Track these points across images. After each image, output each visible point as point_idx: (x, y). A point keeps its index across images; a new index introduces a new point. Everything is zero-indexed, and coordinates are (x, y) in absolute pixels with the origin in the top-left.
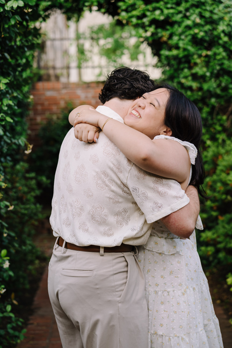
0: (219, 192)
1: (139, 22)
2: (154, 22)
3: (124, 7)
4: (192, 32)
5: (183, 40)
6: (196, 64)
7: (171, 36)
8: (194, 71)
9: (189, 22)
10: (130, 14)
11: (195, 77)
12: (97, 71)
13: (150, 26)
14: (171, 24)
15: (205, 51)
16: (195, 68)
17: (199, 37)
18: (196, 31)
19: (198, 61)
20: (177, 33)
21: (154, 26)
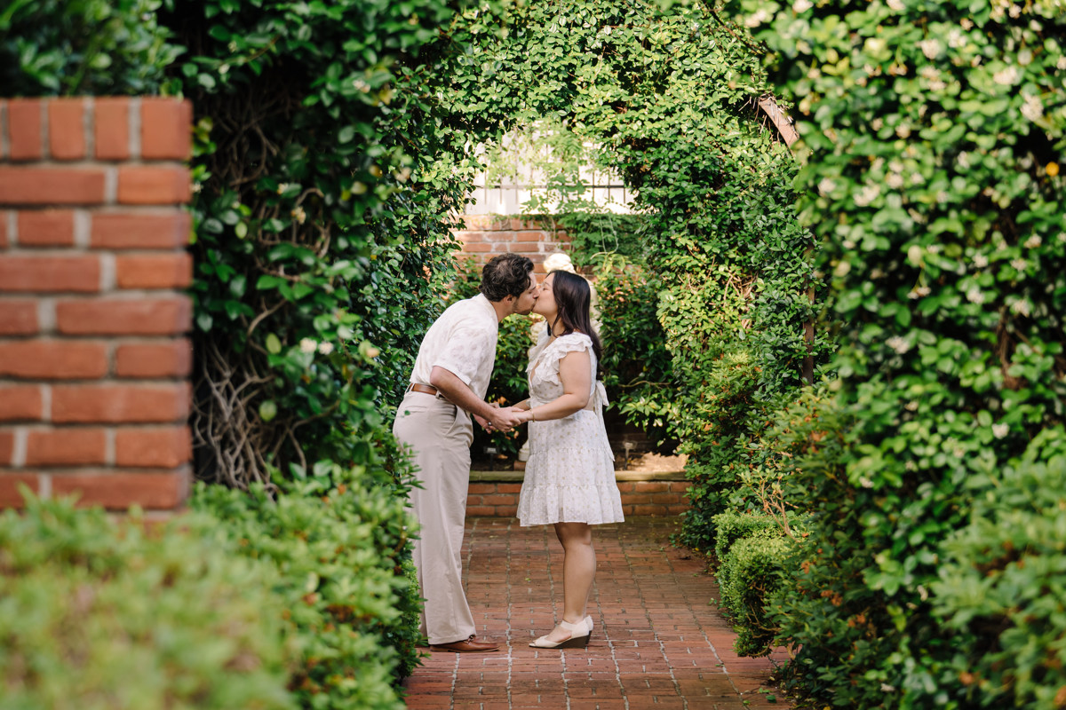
0: (710, 402)
1: (608, 139)
2: (628, 140)
3: (582, 117)
4: (689, 160)
5: (675, 171)
6: (695, 210)
7: (656, 164)
8: (692, 222)
9: (684, 147)
10: (590, 127)
11: (693, 229)
13: (622, 146)
14: (658, 144)
15: (711, 190)
16: (694, 216)
17: (701, 167)
18: (696, 158)
19: (699, 205)
20: (667, 160)
21: (629, 146)
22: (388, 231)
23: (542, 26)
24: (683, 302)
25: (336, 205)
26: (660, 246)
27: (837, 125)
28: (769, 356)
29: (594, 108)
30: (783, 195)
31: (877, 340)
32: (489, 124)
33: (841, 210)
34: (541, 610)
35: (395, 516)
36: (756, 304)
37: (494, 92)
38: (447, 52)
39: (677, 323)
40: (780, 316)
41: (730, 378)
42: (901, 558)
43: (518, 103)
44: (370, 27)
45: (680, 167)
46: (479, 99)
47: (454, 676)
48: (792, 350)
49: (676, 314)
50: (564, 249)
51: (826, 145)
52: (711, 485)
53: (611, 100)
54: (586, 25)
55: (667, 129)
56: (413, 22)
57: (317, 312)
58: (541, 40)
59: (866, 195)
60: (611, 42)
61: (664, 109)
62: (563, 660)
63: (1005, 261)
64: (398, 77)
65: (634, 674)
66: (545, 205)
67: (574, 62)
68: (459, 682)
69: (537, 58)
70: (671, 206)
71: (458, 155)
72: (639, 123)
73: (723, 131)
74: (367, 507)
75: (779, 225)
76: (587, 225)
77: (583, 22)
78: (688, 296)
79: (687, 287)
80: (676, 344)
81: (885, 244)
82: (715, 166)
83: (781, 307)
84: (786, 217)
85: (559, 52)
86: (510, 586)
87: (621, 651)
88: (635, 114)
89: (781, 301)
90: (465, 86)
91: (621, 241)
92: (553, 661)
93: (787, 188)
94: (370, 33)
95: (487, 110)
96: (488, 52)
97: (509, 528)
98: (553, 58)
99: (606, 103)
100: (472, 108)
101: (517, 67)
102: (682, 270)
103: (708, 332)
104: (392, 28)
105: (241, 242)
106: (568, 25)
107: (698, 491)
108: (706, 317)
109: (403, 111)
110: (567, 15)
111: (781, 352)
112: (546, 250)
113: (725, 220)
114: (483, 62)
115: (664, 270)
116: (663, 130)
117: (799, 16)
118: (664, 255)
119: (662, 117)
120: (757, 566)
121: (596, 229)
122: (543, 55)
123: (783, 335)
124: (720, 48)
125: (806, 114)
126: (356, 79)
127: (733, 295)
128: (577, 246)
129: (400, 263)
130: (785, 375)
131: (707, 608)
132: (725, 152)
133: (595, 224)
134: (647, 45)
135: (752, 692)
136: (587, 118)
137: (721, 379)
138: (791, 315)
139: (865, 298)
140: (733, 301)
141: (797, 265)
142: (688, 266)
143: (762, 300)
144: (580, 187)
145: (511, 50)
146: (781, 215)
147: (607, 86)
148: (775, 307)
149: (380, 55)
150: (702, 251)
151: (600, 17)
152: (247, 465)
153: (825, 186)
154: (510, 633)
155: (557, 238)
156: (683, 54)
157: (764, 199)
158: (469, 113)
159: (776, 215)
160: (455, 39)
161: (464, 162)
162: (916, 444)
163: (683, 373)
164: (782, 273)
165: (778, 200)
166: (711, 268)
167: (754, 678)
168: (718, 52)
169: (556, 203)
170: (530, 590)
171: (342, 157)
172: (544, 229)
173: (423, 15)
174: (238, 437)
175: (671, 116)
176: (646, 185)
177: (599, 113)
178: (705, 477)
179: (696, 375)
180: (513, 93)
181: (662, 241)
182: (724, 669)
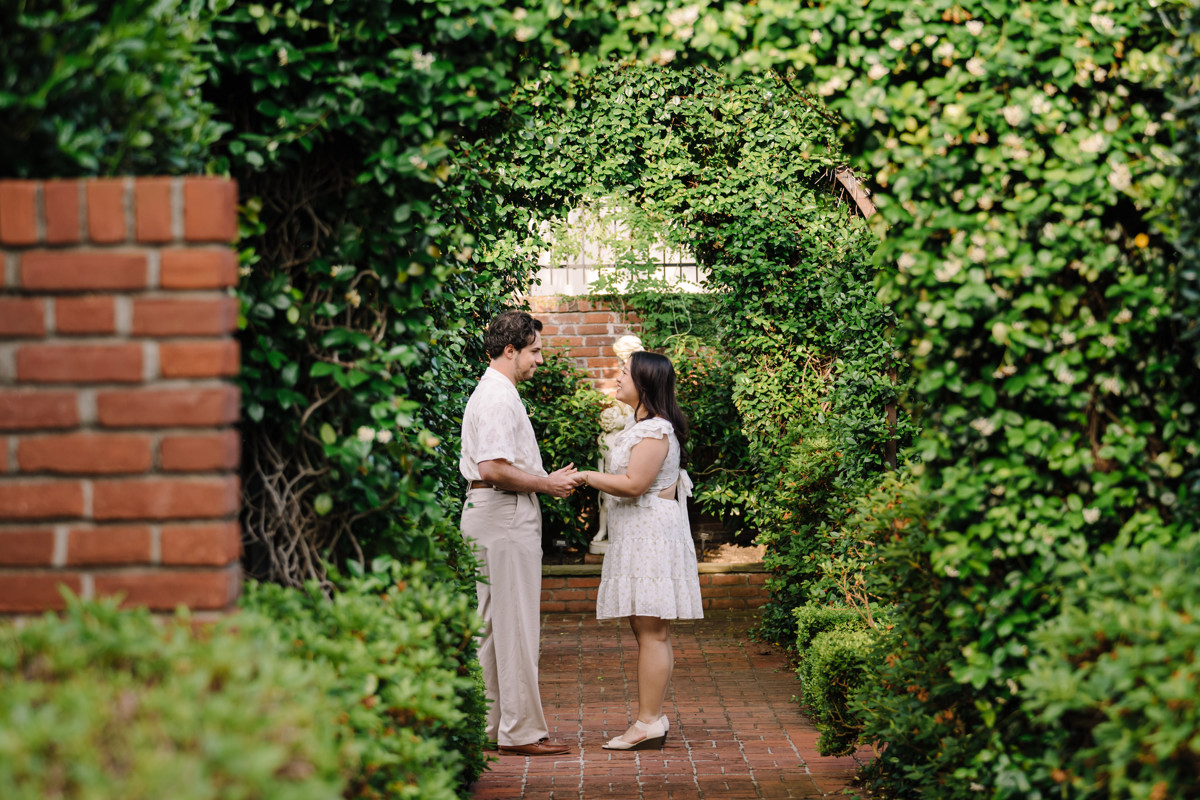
0: (789, 489)
1: (678, 215)
2: (700, 216)
3: (651, 192)
4: (764, 236)
5: (749, 248)
6: (771, 288)
7: (729, 240)
8: (767, 300)
9: (759, 222)
10: (660, 203)
11: (769, 309)
12: (593, 276)
13: (694, 222)
14: (731, 220)
15: (787, 267)
16: (770, 294)
17: (777, 243)
18: (771, 233)
19: (775, 283)
20: (740, 236)
21: (701, 222)
22: (448, 314)
23: (608, 97)
24: (759, 385)
25: (392, 287)
26: (735, 327)
27: (916, 196)
28: (850, 440)
29: (664, 183)
30: (862, 271)
31: (961, 421)
32: (553, 201)
33: (922, 286)
34: (614, 711)
35: (457, 614)
36: (836, 386)
37: (558, 168)
38: (508, 126)
39: (754, 407)
40: (861, 399)
41: (810, 464)
42: (989, 650)
43: (584, 178)
44: (426, 100)
45: (754, 243)
46: (542, 175)
47: (524, 780)
48: (875, 434)
49: (753, 397)
50: (634, 330)
51: (905, 218)
52: (790, 577)
53: (682, 174)
54: (654, 96)
55: (740, 204)
56: (471, 94)
57: (374, 400)
58: (607, 112)
59: (948, 271)
60: (680, 113)
61: (736, 183)
62: (638, 763)
63: (1094, 338)
64: (456, 152)
65: (713, 776)
66: (614, 285)
67: (642, 134)
68: (529, 787)
69: (602, 131)
70: (745, 284)
71: (522, 233)
72: (711, 198)
73: (799, 205)
74: (429, 604)
75: (859, 302)
76: (658, 305)
77: (651, 93)
78: (765, 378)
79: (764, 369)
80: (752, 429)
81: (968, 321)
82: (792, 241)
83: (862, 389)
84: (866, 294)
85: (626, 124)
86: (581, 686)
87: (698, 752)
88: (708, 189)
89: (862, 382)
90: (528, 161)
91: (694, 321)
92: (627, 764)
93: (866, 264)
94: (425, 106)
95: (551, 186)
96: (551, 125)
97: (580, 624)
98: (619, 130)
99: (676, 177)
100: (536, 184)
101: (581, 140)
102: (758, 351)
103: (786, 416)
104: (448, 100)
105: (293, 327)
106: (634, 96)
107: (778, 582)
108: (783, 400)
109: (461, 188)
110: (634, 85)
111: (862, 435)
112: (615, 332)
113: (802, 298)
114: (546, 135)
115: (739, 351)
116: (736, 205)
117: (875, 83)
118: (740, 336)
119: (735, 191)
120: (839, 661)
121: (667, 310)
122: (609, 127)
123: (865, 418)
124: (794, 118)
125: (884, 186)
126: (412, 155)
127: (811, 377)
128: (648, 328)
129: (462, 347)
130: (867, 460)
131: (789, 706)
132: (801, 227)
133: (667, 304)
134: (718, 116)
135: (836, 793)
136: (656, 193)
137: (800, 464)
138: (872, 397)
139: (948, 378)
140: (812, 384)
141: (878, 345)
142: (764, 346)
143: (841, 381)
144: (651, 266)
145: (576, 122)
146: (861, 292)
147: (677, 160)
148: (855, 389)
149: (437, 129)
150: (779, 331)
151: (669, 87)
152: (302, 562)
153: (905, 261)
154: (582, 735)
155: (627, 319)
156: (756, 125)
157: (843, 275)
158: (533, 190)
159: (856, 292)
160: (516, 112)
161: (528, 240)
162: (1003, 530)
163: (761, 459)
164: (862, 354)
165: (857, 277)
166: (789, 349)
167: (839, 778)
168: (792, 122)
169: (625, 284)
170: (603, 689)
171: (398, 236)
172: (613, 310)
173: (481, 86)
174: (292, 532)
175: (744, 190)
176: (719, 262)
177: (669, 188)
178: (785, 568)
179: (774, 462)
180: (578, 168)
181: (736, 321)
182: (807, 769)
